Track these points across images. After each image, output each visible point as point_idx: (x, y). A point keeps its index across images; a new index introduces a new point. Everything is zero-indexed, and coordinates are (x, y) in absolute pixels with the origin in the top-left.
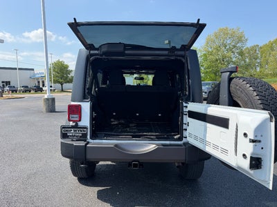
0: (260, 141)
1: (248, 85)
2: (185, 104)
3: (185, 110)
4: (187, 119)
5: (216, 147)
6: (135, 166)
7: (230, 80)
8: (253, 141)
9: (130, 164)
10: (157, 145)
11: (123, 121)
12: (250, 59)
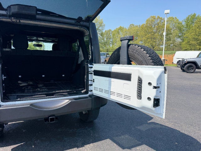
0: (159, 87)
1: (142, 50)
2: (89, 66)
3: (90, 70)
4: (92, 77)
5: (119, 95)
6: (52, 120)
7: (128, 46)
8: (155, 87)
9: (46, 119)
10: (70, 99)
11: (31, 83)
12: (107, 39)
